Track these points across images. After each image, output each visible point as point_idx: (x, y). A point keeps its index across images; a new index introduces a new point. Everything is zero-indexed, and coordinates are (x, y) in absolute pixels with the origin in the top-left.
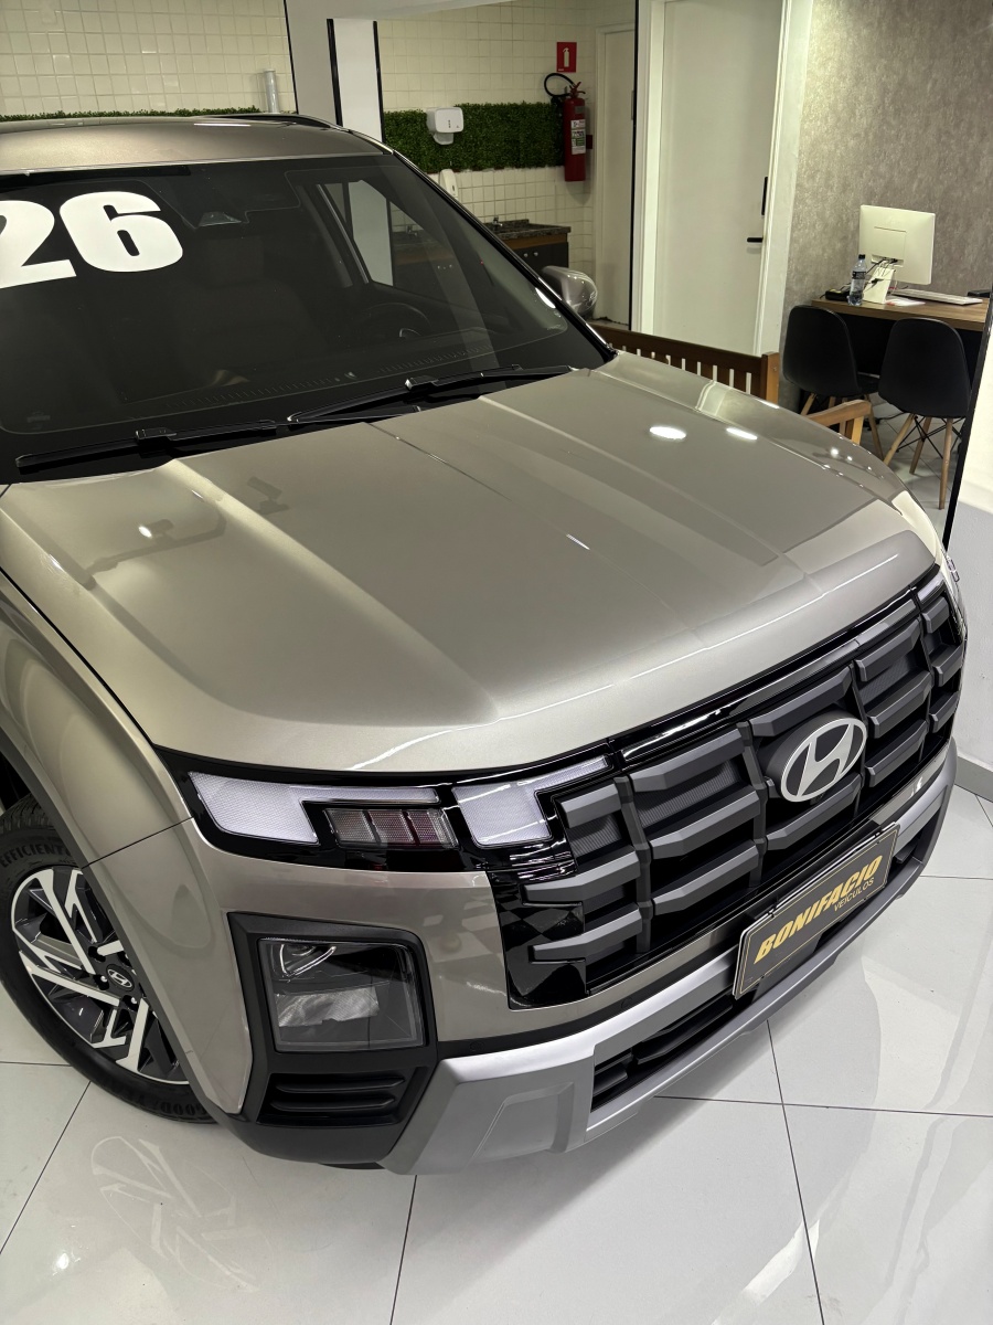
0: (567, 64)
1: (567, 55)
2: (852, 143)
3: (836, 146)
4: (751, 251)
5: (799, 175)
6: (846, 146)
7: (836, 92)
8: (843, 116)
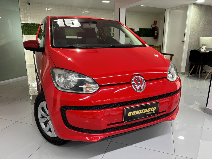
0: (155, 23)
1: (155, 22)
2: (200, 28)
3: (197, 28)
4: (182, 44)
5: (190, 32)
7: (197, 20)
8: (198, 24)
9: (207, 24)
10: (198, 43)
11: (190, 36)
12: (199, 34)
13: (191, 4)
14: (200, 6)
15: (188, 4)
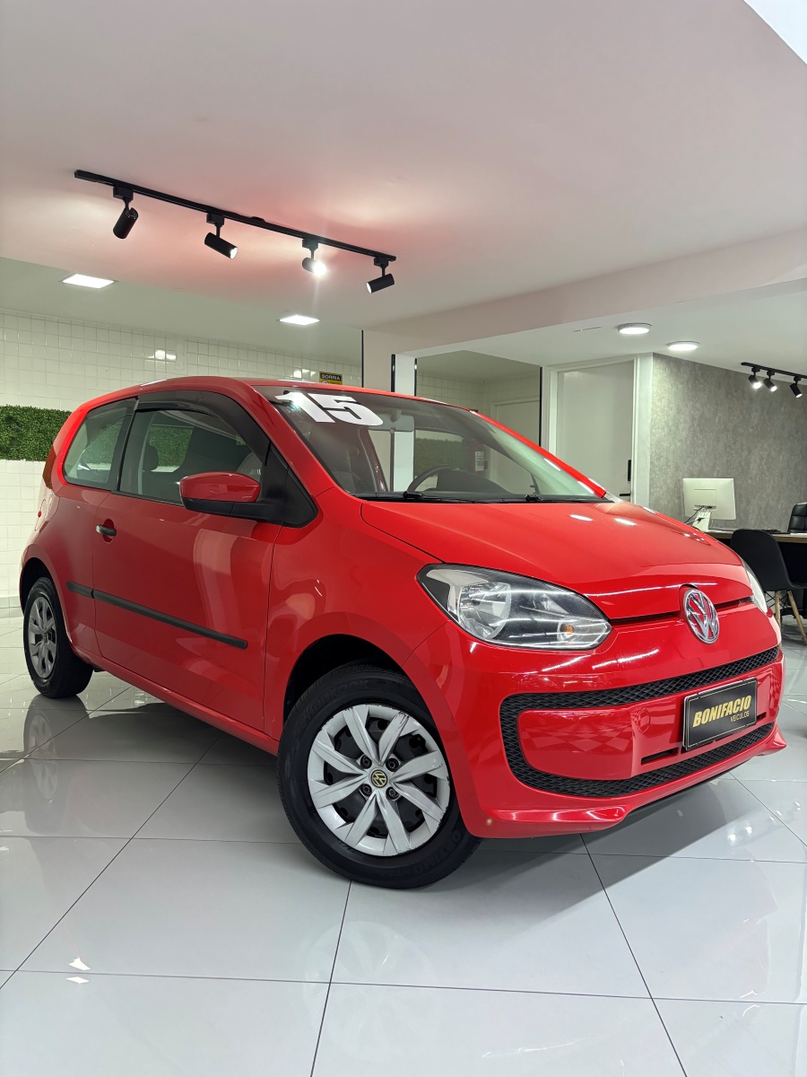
2: (678, 444)
3: (670, 444)
6: (675, 445)
7: (668, 416)
8: (673, 428)
9: (701, 431)
10: (677, 501)
11: (651, 474)
12: (677, 468)
13: (644, 356)
14: (674, 363)
15: (636, 356)
